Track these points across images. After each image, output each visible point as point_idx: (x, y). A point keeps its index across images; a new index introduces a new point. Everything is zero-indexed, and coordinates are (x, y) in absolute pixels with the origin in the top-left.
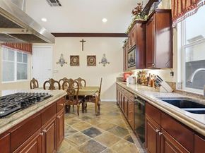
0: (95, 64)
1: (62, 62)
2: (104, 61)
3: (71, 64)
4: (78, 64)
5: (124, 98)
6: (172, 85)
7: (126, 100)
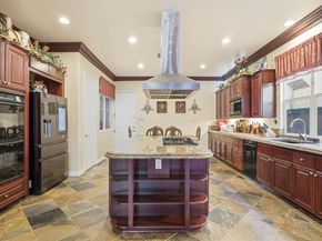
0: (184, 111)
1: (147, 109)
2: (195, 108)
3: (158, 111)
4: (165, 111)
5: (226, 147)
6: (276, 131)
7: (229, 151)
